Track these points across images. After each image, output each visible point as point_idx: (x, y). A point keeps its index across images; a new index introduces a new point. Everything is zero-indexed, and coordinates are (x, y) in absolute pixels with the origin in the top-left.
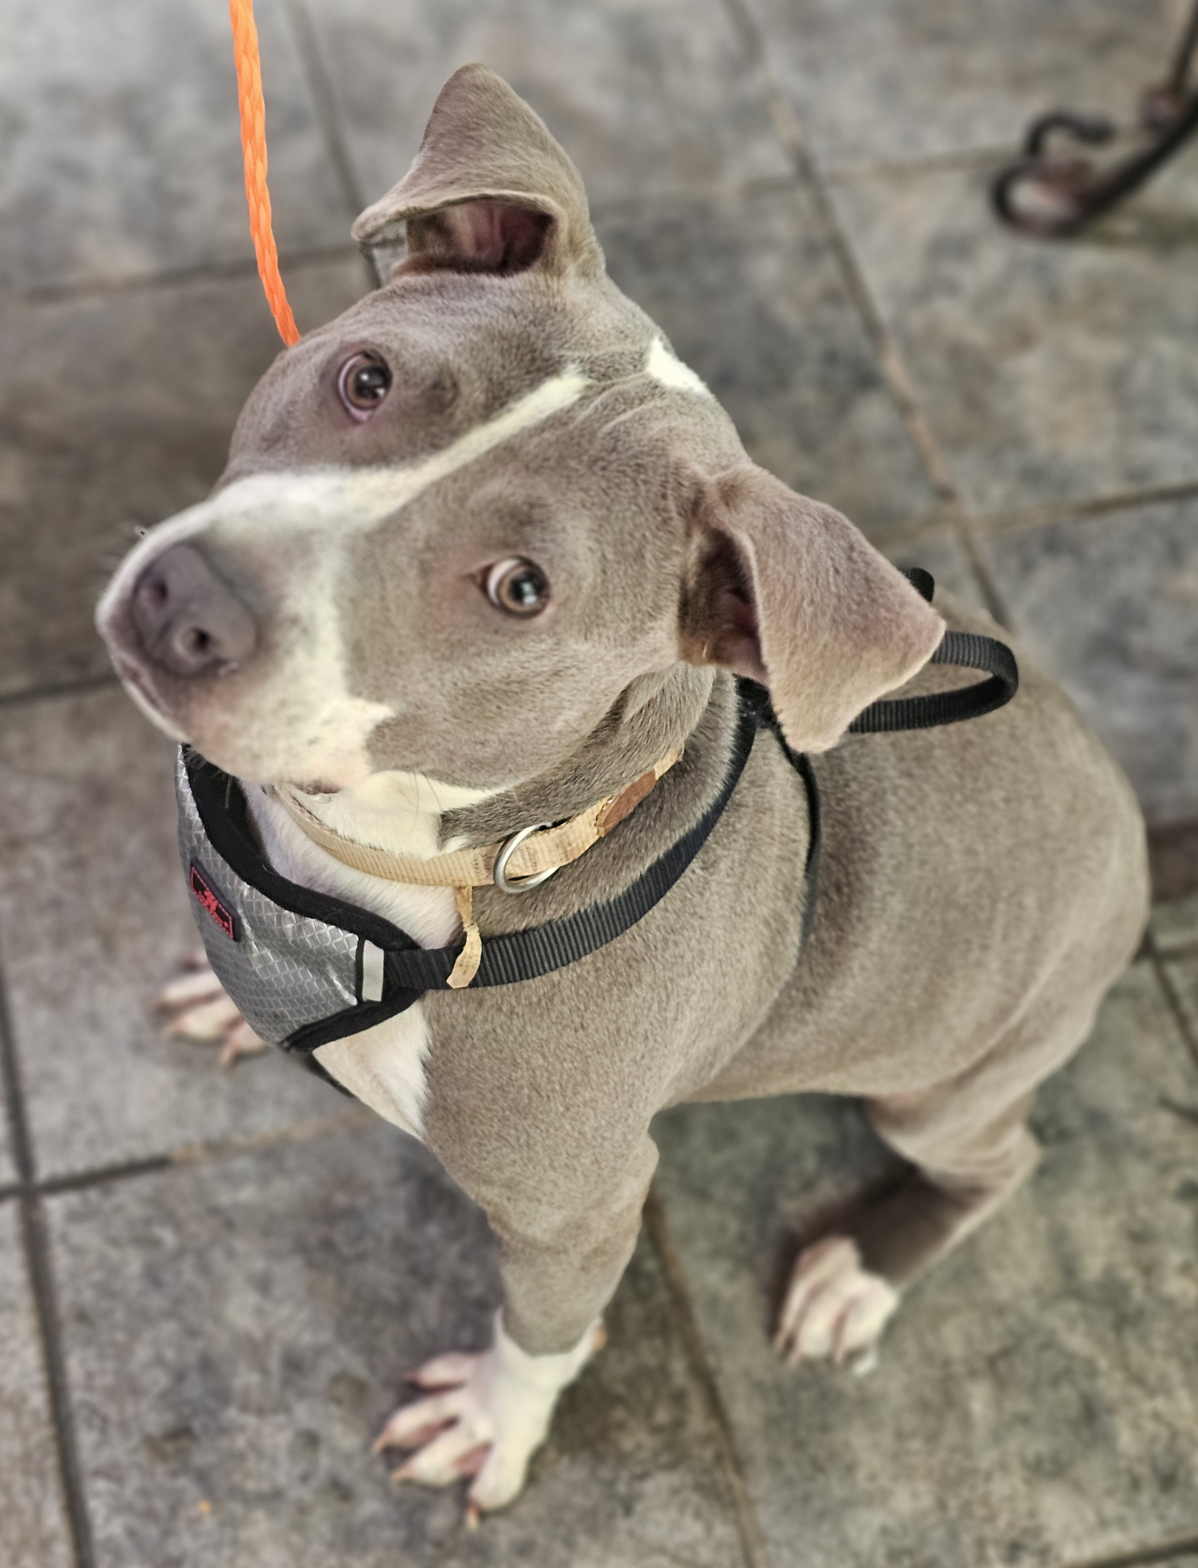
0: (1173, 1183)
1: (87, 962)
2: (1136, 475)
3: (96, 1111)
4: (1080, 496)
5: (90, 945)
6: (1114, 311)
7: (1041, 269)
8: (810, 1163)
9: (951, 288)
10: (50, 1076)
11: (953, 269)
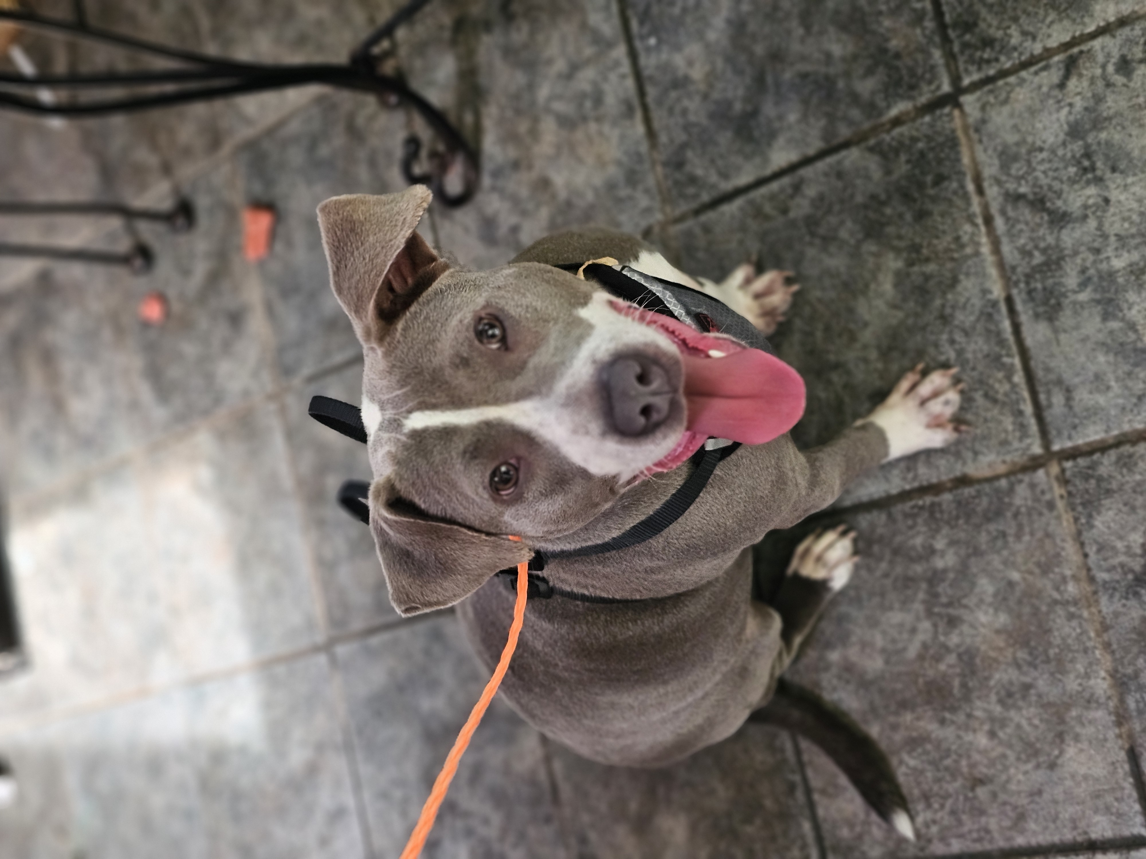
0: (1119, 79)
1: (994, 795)
2: (629, 112)
3: (1097, 795)
4: (644, 148)
5: (982, 792)
6: (523, 127)
7: (497, 174)
8: (1114, 325)
9: (515, 230)
10: (1074, 824)
11: (502, 231)
